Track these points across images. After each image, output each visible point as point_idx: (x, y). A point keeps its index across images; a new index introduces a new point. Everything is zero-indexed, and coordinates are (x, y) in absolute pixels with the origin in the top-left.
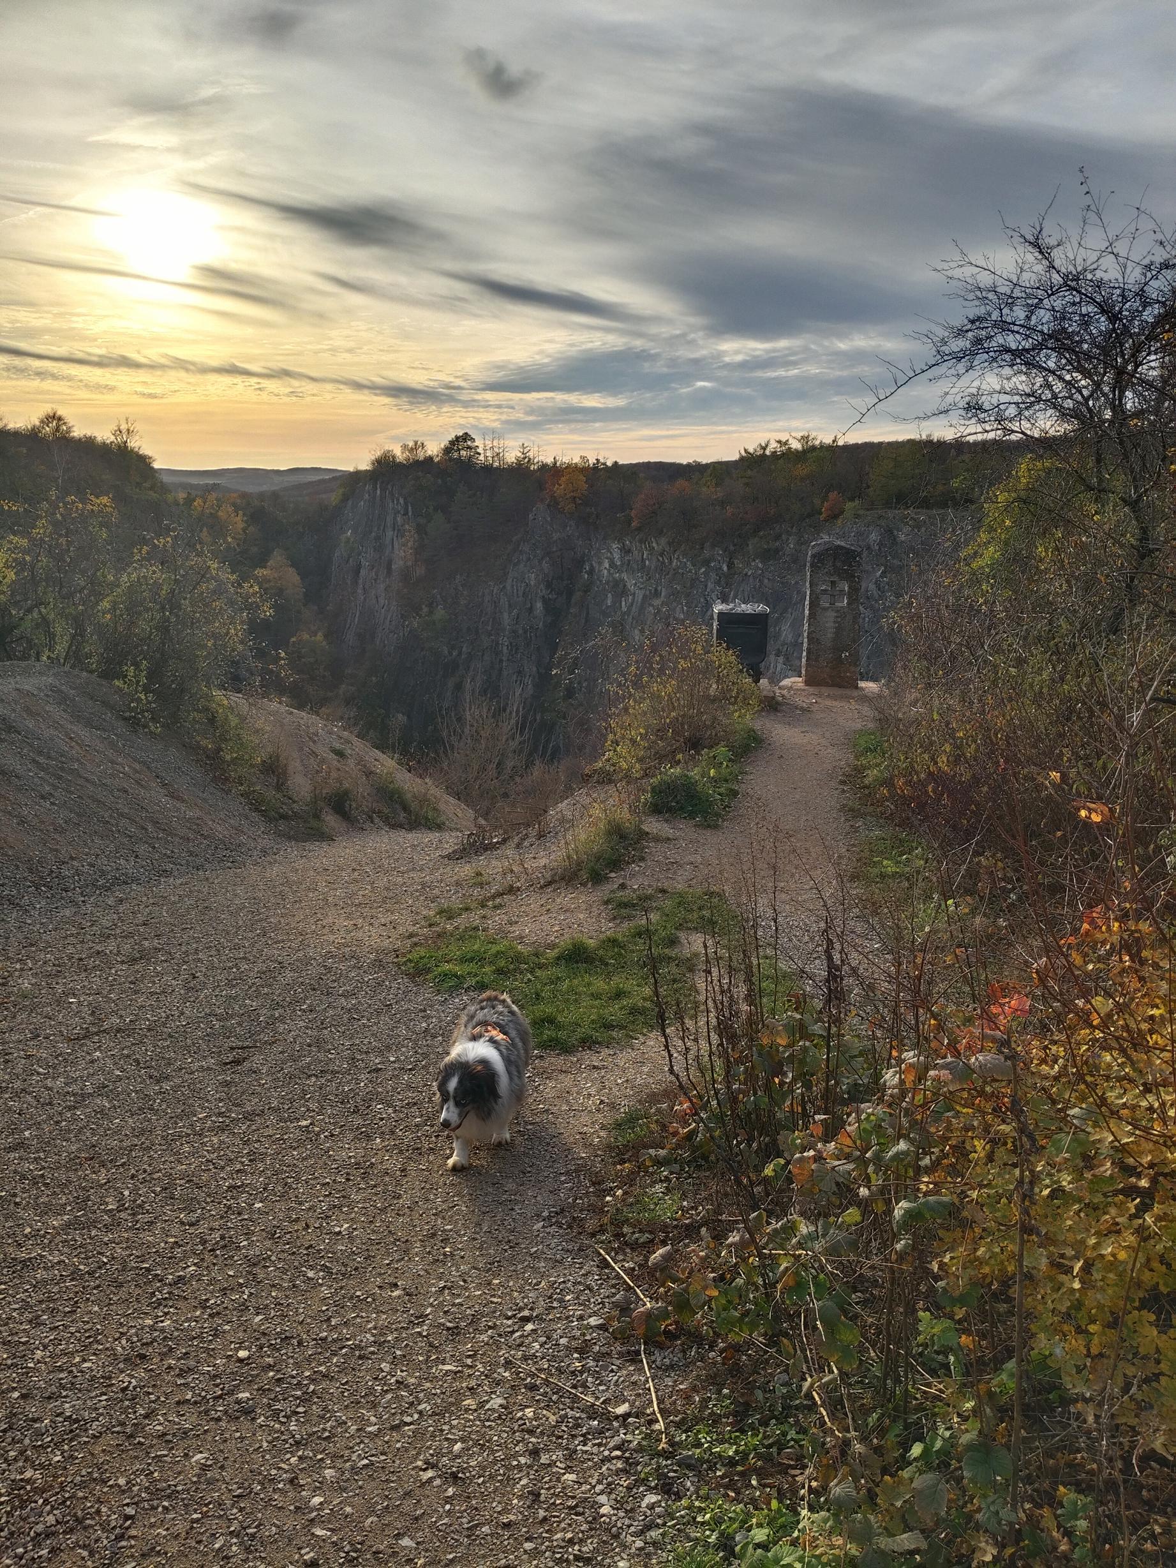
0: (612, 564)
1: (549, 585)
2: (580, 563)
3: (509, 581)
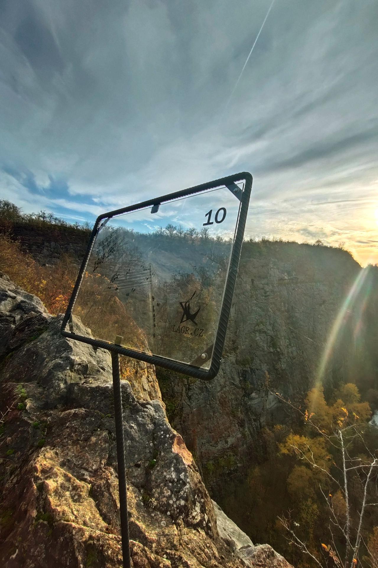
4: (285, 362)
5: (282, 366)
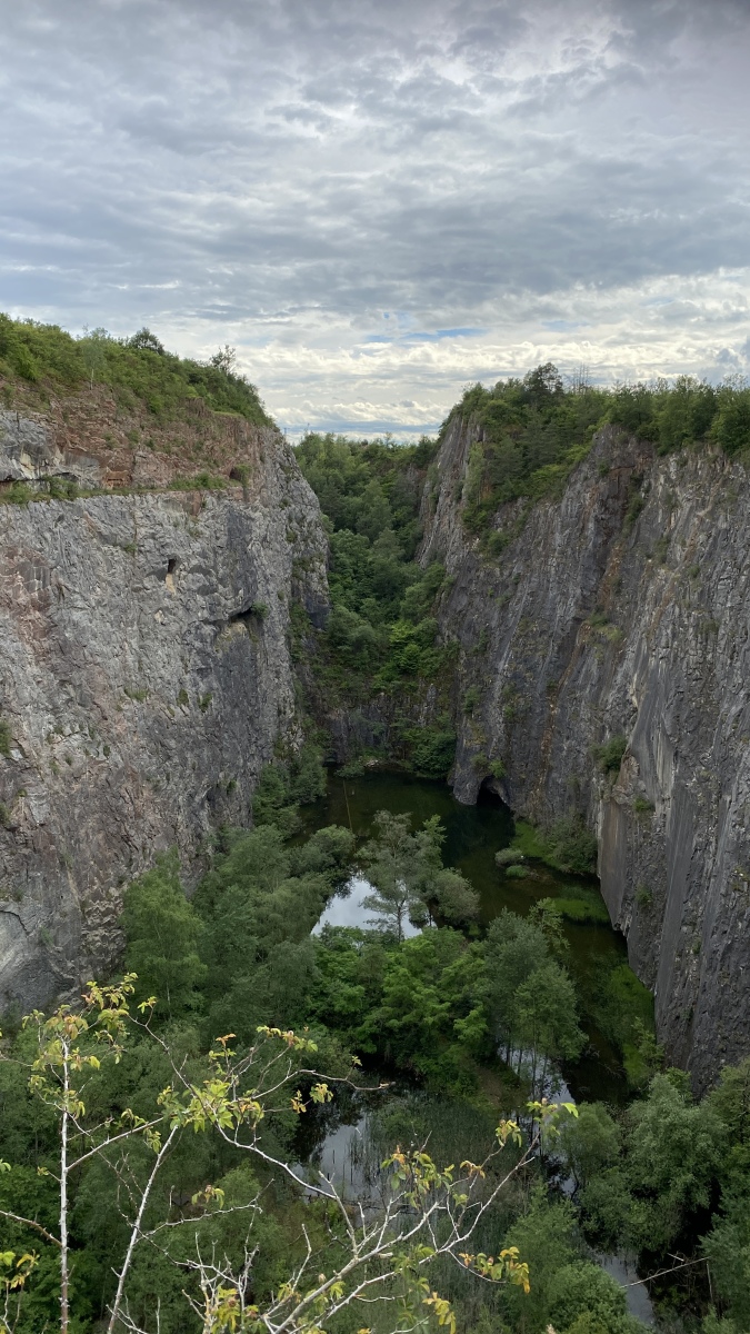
0: (668, 479)
1: (603, 504)
2: (638, 482)
3: (564, 502)
4: (43, 798)
5: (35, 812)
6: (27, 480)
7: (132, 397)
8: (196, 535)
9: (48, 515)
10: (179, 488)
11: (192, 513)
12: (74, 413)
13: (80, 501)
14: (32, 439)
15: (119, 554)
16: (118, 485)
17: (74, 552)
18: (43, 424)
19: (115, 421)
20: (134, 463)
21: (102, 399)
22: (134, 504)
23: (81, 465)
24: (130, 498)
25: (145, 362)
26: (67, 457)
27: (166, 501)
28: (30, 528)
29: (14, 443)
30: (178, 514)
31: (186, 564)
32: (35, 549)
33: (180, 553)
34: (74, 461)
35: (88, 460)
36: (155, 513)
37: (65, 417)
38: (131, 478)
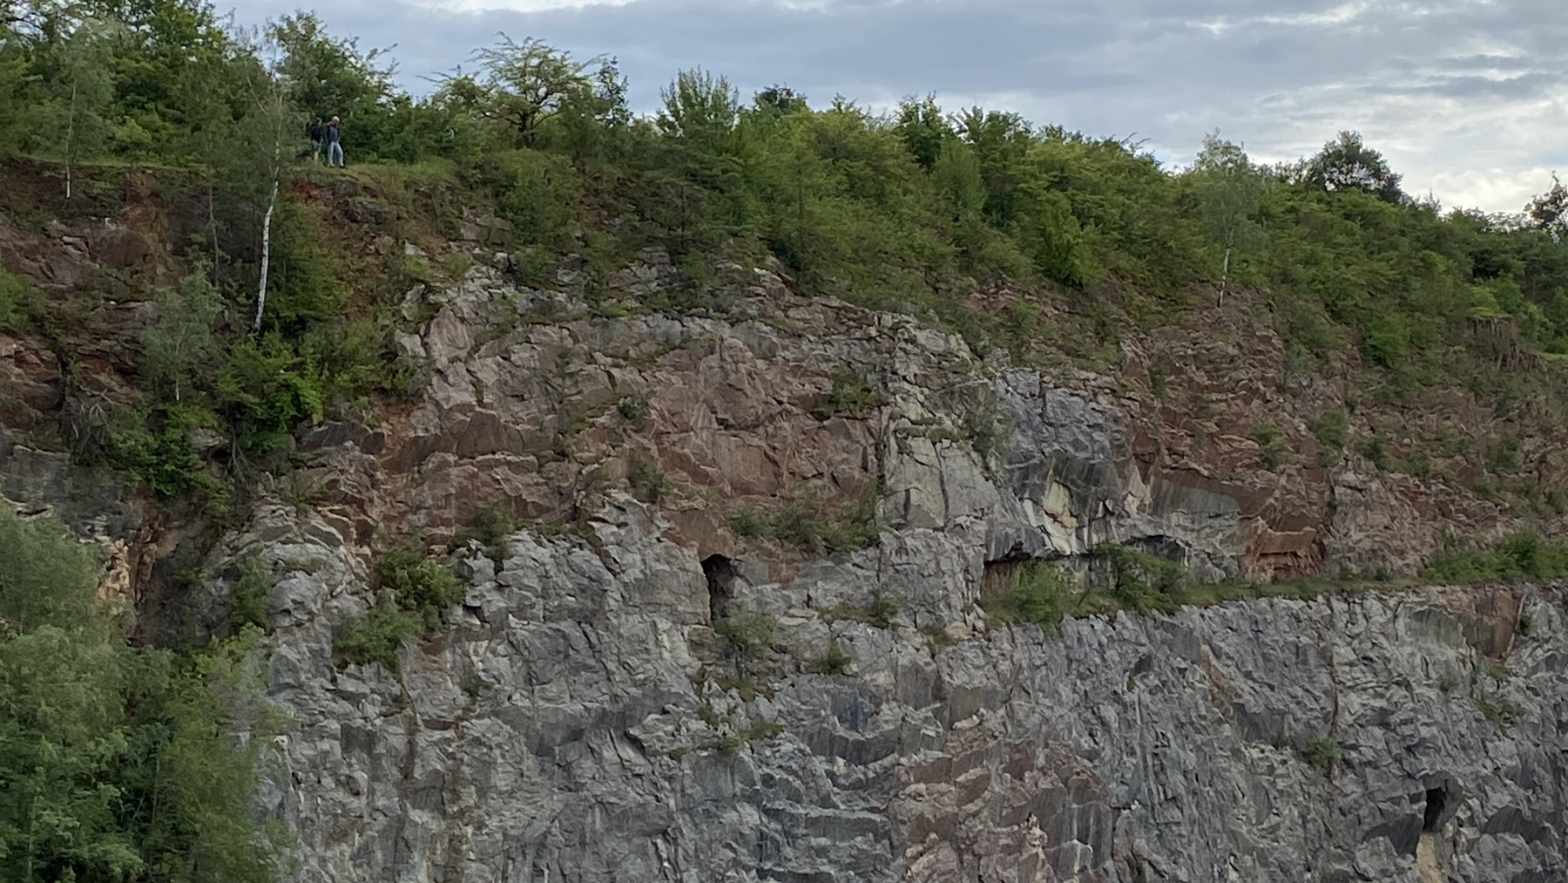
6: (1058, 555)
7: (1323, 321)
8: (1503, 716)
9: (1111, 654)
10: (1452, 577)
11: (1490, 649)
12: (1179, 371)
13: (1191, 616)
14: (1076, 444)
15: (1292, 772)
16: (1287, 568)
17: (1177, 763)
18: (1104, 401)
19: (1281, 389)
20: (1332, 507)
21: (1249, 331)
22: (1330, 624)
23: (1193, 514)
24: (1319, 607)
25: (1355, 226)
26: (1156, 491)
27: (1419, 616)
28: (1065, 692)
29: (1027, 457)
30: (1451, 654)
31: (1474, 803)
32: (1078, 749)
33: (1460, 771)
34: (1174, 505)
35: (1211, 498)
36: (1390, 649)
37: (1156, 384)
38: (1323, 550)
